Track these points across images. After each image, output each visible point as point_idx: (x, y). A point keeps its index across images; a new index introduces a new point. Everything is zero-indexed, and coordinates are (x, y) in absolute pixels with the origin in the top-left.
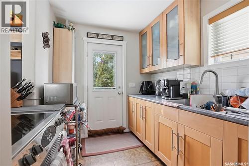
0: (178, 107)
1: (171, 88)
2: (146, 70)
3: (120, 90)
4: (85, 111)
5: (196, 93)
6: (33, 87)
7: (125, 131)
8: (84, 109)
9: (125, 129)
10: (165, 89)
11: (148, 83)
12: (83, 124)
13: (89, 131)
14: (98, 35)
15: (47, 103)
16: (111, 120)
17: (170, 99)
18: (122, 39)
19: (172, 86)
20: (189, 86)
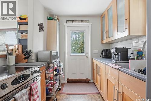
0: (118, 69)
1: (120, 54)
2: (105, 41)
3: (88, 55)
4: (62, 67)
5: (142, 58)
6: (32, 53)
7: (90, 82)
8: (61, 66)
9: (90, 80)
10: (115, 55)
11: (107, 50)
12: (61, 74)
13: (68, 79)
14: (73, 21)
15: (39, 62)
16: (81, 73)
17: (118, 62)
18: (88, 22)
19: (120, 52)
20: (136, 53)
